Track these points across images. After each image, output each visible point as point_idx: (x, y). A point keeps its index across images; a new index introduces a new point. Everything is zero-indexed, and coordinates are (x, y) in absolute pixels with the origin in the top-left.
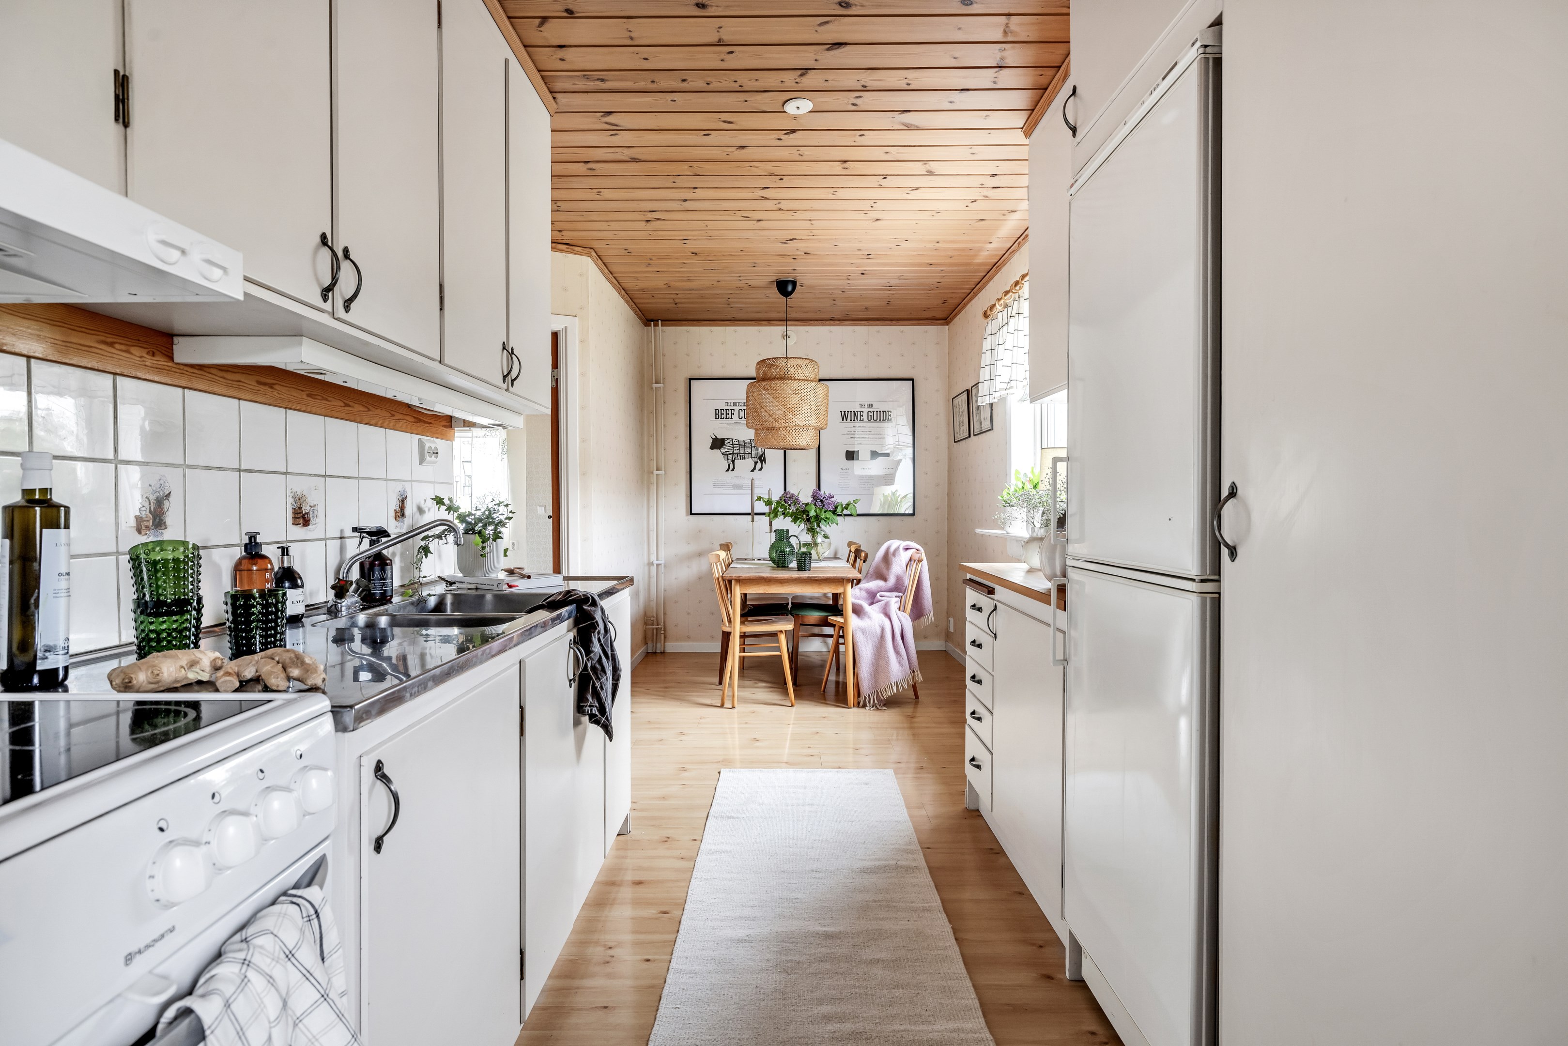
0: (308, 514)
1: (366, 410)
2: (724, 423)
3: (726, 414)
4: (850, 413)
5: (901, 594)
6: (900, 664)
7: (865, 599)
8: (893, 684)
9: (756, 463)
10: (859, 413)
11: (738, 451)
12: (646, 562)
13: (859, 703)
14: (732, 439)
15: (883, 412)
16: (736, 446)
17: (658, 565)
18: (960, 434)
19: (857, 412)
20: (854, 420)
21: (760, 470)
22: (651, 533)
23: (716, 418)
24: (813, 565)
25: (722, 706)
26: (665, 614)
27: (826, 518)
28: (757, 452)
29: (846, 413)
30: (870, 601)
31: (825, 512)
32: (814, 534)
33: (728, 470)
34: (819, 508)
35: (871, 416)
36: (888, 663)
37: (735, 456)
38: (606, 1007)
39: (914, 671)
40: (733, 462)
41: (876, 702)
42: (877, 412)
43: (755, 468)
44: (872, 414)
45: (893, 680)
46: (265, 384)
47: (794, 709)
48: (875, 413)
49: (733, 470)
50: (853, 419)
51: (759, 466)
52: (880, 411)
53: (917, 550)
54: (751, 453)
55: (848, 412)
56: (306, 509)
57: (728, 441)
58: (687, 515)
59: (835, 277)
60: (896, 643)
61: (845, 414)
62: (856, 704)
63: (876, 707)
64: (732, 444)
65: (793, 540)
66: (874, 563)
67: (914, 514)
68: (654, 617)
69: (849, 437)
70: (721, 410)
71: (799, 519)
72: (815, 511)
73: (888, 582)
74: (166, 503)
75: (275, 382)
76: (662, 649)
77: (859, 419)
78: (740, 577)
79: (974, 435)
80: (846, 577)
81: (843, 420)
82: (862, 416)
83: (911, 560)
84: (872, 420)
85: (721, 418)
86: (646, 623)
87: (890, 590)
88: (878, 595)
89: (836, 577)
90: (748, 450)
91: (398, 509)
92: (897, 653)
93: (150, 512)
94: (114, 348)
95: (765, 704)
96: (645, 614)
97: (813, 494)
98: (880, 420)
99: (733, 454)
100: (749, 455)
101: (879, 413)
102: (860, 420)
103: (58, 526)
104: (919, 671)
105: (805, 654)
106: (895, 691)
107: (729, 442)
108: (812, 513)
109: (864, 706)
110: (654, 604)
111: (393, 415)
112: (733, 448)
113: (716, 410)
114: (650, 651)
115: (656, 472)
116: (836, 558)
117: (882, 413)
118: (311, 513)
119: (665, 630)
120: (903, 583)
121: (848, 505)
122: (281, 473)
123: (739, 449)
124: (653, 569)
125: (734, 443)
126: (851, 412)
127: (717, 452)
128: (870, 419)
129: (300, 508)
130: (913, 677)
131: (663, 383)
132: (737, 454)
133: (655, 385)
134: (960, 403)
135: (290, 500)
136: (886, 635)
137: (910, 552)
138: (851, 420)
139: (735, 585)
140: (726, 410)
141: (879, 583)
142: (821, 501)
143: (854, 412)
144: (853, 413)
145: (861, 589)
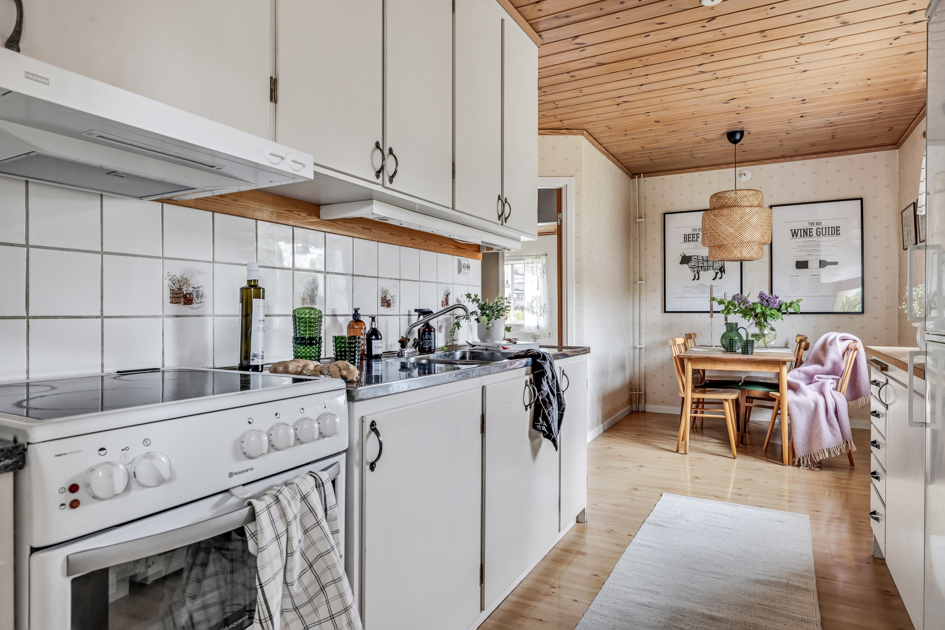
0: (390, 300)
1: (424, 241)
2: (691, 245)
3: (693, 237)
4: (799, 231)
5: (838, 377)
6: (833, 434)
7: (804, 379)
8: (825, 450)
9: (717, 273)
10: (808, 230)
11: (702, 265)
12: (632, 346)
13: (794, 462)
14: (698, 256)
15: (832, 228)
16: (701, 261)
17: (640, 348)
18: (908, 242)
19: (807, 229)
20: (804, 236)
21: (721, 278)
22: (635, 326)
23: (684, 241)
24: (755, 351)
25: (677, 451)
26: (645, 384)
27: (772, 314)
28: (718, 265)
29: (797, 231)
30: (808, 382)
31: (770, 309)
32: (761, 327)
33: (694, 279)
34: (765, 307)
35: (820, 232)
36: (820, 432)
37: (700, 268)
38: (541, 620)
39: (847, 442)
40: (698, 273)
41: (809, 463)
42: (826, 228)
43: (716, 277)
44: (821, 230)
45: (825, 447)
46: (367, 229)
47: (736, 461)
48: (824, 229)
49: (698, 279)
50: (802, 235)
51: (719, 275)
52: (829, 228)
53: (855, 341)
54: (713, 266)
55: (798, 230)
56: (388, 298)
57: (694, 257)
58: (662, 313)
59: (777, 123)
60: (829, 417)
61: (795, 232)
62: (791, 462)
63: (810, 467)
64: (698, 260)
65: (742, 332)
66: (812, 350)
67: (863, 312)
68: (637, 386)
69: (799, 250)
70: (689, 235)
71: (748, 315)
72: (761, 309)
73: (825, 367)
74: (316, 291)
75: (372, 227)
76: (643, 409)
77: (808, 235)
78: (691, 356)
79: (920, 242)
80: (781, 360)
81: (793, 236)
82: (812, 232)
83: (848, 349)
84: (821, 235)
85: (689, 241)
86: (631, 390)
87: (828, 373)
88: (815, 377)
89: (773, 359)
90: (710, 263)
91: (444, 300)
92: (830, 424)
93: (308, 295)
94: (292, 213)
95: (712, 454)
96: (631, 383)
97: (760, 295)
98: (829, 234)
99: (698, 267)
100: (712, 268)
101: (827, 229)
102: (810, 236)
103: (260, 298)
104: (852, 442)
105: (754, 422)
106: (827, 456)
107: (695, 259)
108: (758, 310)
109: (799, 466)
110: (637, 376)
111: (441, 245)
112: (698, 262)
113: (684, 235)
114: (634, 410)
115: (638, 282)
116: (786, 347)
117: (830, 229)
118: (391, 300)
119: (645, 395)
120: (840, 368)
121: (791, 304)
122: (375, 277)
123: (703, 263)
124: (637, 351)
125: (699, 259)
126: (801, 230)
127: (685, 266)
128: (818, 234)
129: (385, 297)
130: (847, 447)
131: (645, 218)
132: (702, 267)
133: (638, 220)
134: (908, 216)
135: (380, 292)
136: (819, 409)
137: (846, 343)
138: (801, 236)
139: (688, 362)
140: (693, 234)
141: (818, 367)
142: (767, 301)
143: (804, 229)
144: (802, 231)
145: (799, 371)
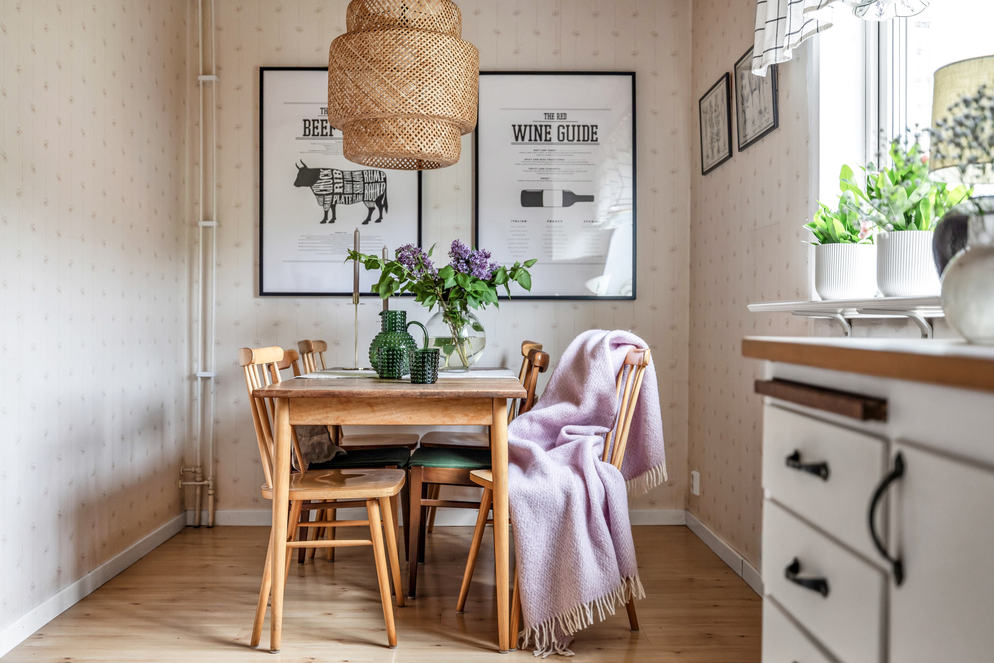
2: (320, 143)
3: (322, 128)
4: (528, 128)
5: (606, 430)
6: (602, 566)
7: (541, 438)
8: (587, 607)
9: (371, 210)
10: (544, 128)
11: (341, 190)
12: (185, 373)
13: (521, 640)
14: (332, 170)
15: (584, 126)
16: (338, 181)
17: (205, 379)
18: (713, 157)
19: (541, 126)
20: (536, 140)
21: (379, 221)
22: (195, 325)
23: (305, 135)
24: (441, 375)
25: (253, 646)
26: (216, 461)
27: (476, 292)
28: (373, 192)
29: (523, 128)
30: (548, 442)
31: (474, 281)
32: (455, 323)
33: (324, 222)
34: (463, 275)
35: (563, 133)
36: (577, 565)
37: (336, 198)
39: (628, 579)
40: (333, 207)
41: (554, 640)
42: (574, 126)
43: (369, 219)
44: (565, 131)
45: (588, 598)
47: (394, 654)
48: (571, 129)
49: (332, 221)
50: (533, 138)
51: (376, 214)
52: (579, 126)
53: (637, 347)
54: (364, 194)
55: (526, 126)
57: (326, 172)
58: (255, 296)
60: (593, 525)
61: (520, 130)
62: (515, 642)
63: (554, 650)
64: (333, 178)
65: (415, 332)
66: (557, 371)
67: (634, 298)
68: (196, 467)
69: (527, 167)
70: (314, 121)
71: (429, 294)
72: (456, 280)
73: (582, 407)
76: (210, 520)
77: (543, 138)
79: (740, 150)
80: (496, 393)
81: (517, 139)
82: (549, 133)
83: (624, 365)
84: (566, 141)
85: (314, 135)
86: (183, 476)
87: (586, 422)
88: (563, 431)
89: (477, 393)
90: (358, 187)
92: (596, 543)
95: (340, 640)
96: (182, 460)
97: (453, 248)
98: (579, 140)
99: (333, 194)
100: (360, 197)
101: (576, 128)
102: (546, 140)
104: (638, 579)
105: (443, 530)
106: (591, 621)
107: (327, 175)
108: (450, 283)
109: (531, 647)
110: (197, 445)
112: (334, 184)
113: (305, 121)
114: (190, 522)
115: (202, 224)
116: (503, 366)
117: (581, 128)
119: (215, 488)
120: (610, 407)
121: (515, 269)
123: (343, 186)
124: (198, 384)
125: (335, 176)
126: (530, 126)
127: (306, 190)
128: (561, 138)
130: (628, 590)
131: (218, 75)
132: (340, 194)
133: (202, 78)
134: (713, 104)
136: (575, 509)
137: (623, 352)
138: (530, 140)
139: (281, 408)
140: (322, 121)
141: (567, 408)
142: (467, 262)
143: (536, 126)
144: (533, 128)
145: (531, 419)
